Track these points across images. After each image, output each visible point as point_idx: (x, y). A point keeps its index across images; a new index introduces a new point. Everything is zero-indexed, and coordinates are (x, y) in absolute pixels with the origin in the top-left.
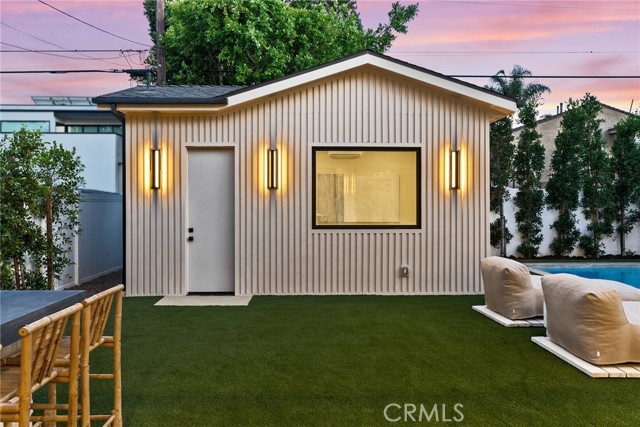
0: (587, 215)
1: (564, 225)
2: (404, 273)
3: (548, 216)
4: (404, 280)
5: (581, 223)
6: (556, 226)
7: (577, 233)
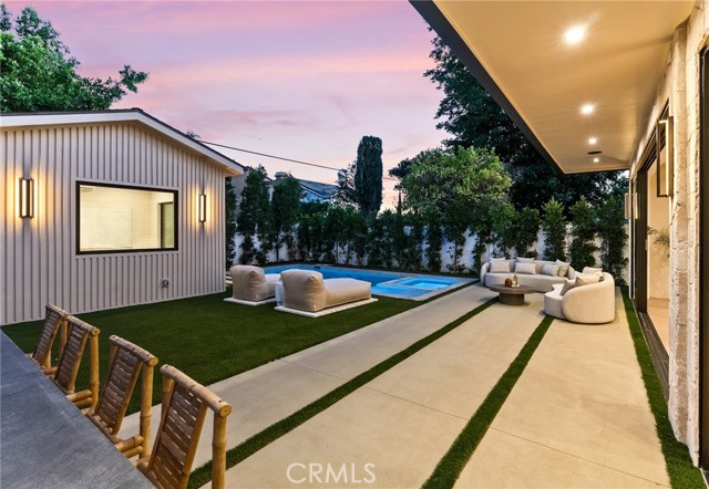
0: (260, 239)
1: (247, 245)
2: (165, 284)
3: (238, 240)
4: (165, 289)
5: (257, 244)
6: (242, 246)
7: (255, 250)
